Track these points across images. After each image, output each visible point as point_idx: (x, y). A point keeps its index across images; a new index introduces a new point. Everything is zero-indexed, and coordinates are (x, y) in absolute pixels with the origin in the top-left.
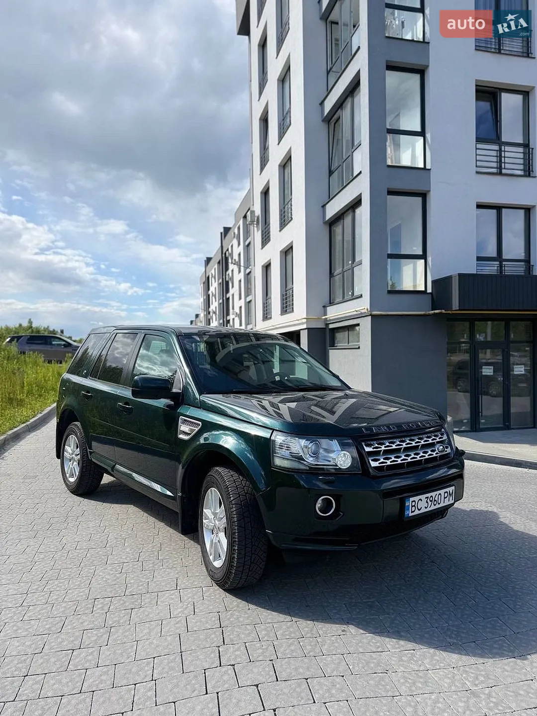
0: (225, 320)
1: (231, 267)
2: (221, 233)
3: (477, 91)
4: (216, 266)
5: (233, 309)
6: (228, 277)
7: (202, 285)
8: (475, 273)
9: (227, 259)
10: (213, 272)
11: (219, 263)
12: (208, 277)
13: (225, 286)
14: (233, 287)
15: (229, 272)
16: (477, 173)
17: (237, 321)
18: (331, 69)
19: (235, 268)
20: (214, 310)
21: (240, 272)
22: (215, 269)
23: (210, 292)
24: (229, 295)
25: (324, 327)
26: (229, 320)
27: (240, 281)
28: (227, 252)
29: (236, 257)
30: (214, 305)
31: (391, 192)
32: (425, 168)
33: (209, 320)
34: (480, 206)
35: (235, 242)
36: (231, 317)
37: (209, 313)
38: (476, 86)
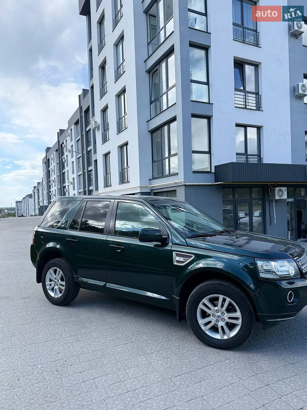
0: (62, 186)
1: (66, 153)
2: (58, 133)
3: (234, 63)
4: (54, 153)
5: (68, 179)
6: (64, 160)
7: (44, 164)
8: (236, 162)
9: (62, 148)
10: (52, 156)
11: (57, 151)
12: (49, 159)
13: (62, 165)
14: (67, 166)
15: (65, 156)
16: (236, 107)
17: (71, 187)
18: (150, 42)
19: (69, 155)
20: (54, 180)
21: (72, 157)
22: (54, 154)
23: (50, 169)
24: (65, 170)
25: (150, 192)
26: (65, 186)
27: (73, 162)
28: (63, 145)
29: (69, 147)
30: (54, 177)
31: (194, 116)
32: (209, 103)
33: (50, 186)
34: (237, 125)
35: (68, 139)
36: (66, 184)
37: (50, 181)
38: (234, 59)
